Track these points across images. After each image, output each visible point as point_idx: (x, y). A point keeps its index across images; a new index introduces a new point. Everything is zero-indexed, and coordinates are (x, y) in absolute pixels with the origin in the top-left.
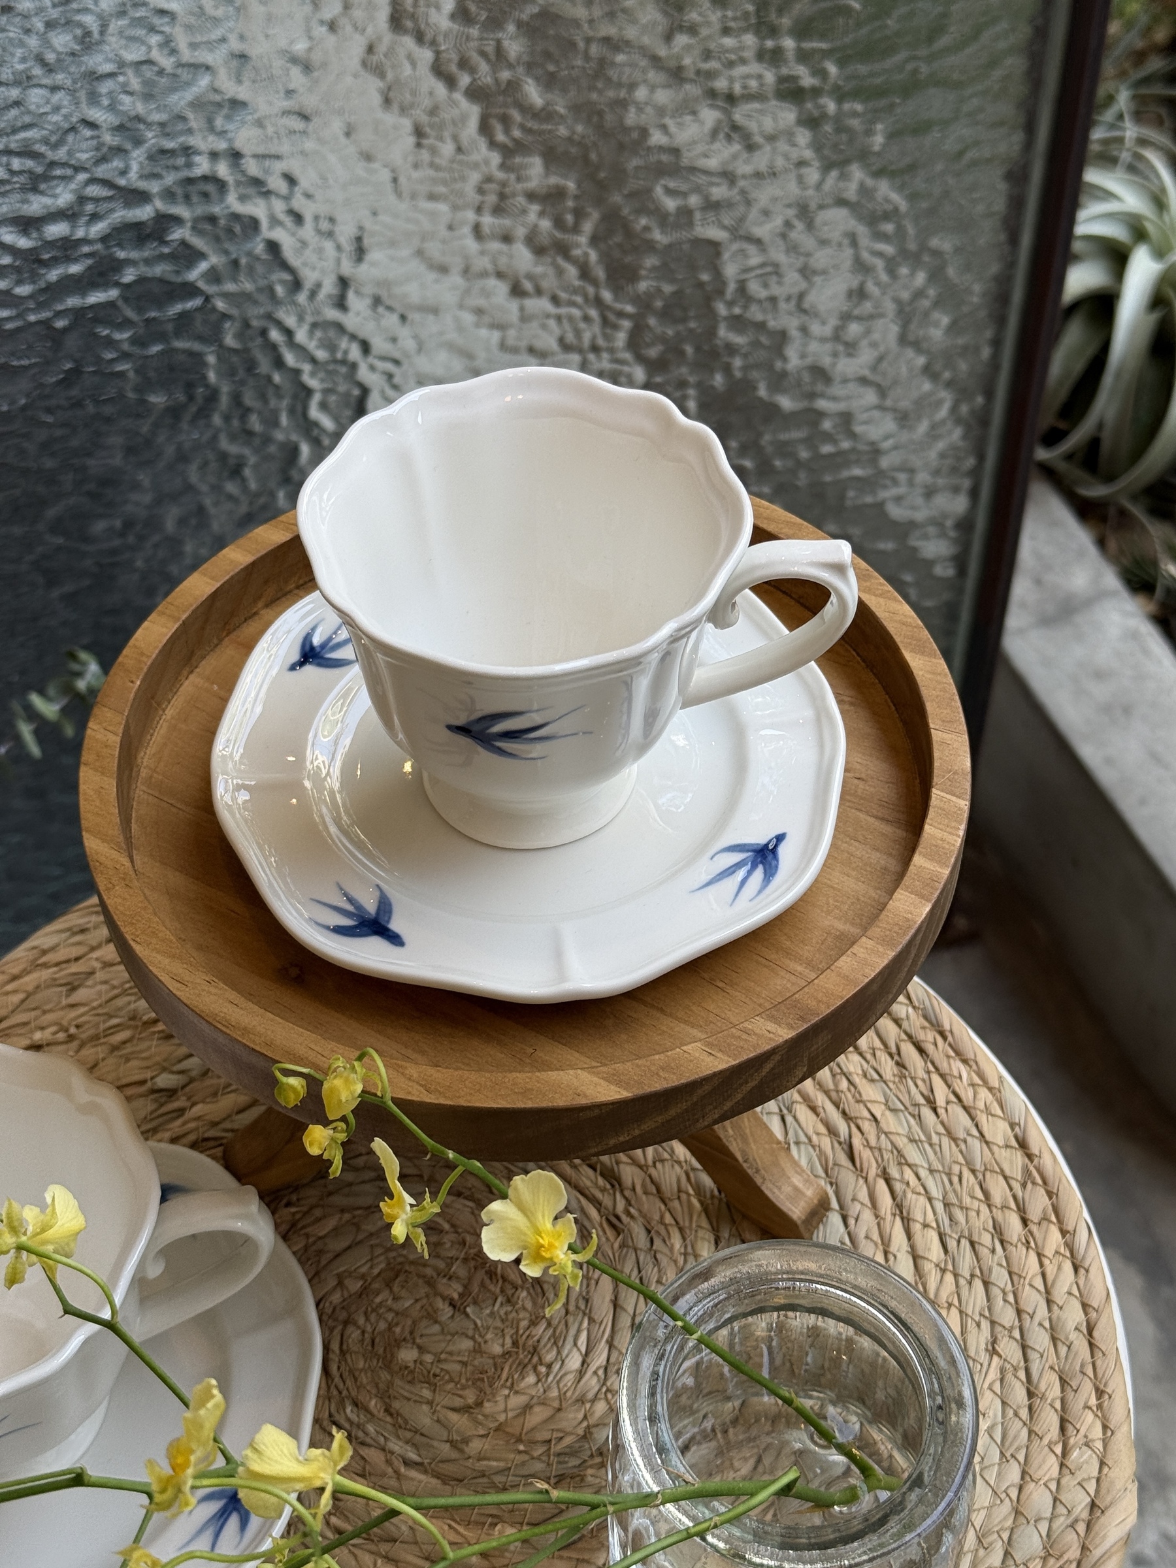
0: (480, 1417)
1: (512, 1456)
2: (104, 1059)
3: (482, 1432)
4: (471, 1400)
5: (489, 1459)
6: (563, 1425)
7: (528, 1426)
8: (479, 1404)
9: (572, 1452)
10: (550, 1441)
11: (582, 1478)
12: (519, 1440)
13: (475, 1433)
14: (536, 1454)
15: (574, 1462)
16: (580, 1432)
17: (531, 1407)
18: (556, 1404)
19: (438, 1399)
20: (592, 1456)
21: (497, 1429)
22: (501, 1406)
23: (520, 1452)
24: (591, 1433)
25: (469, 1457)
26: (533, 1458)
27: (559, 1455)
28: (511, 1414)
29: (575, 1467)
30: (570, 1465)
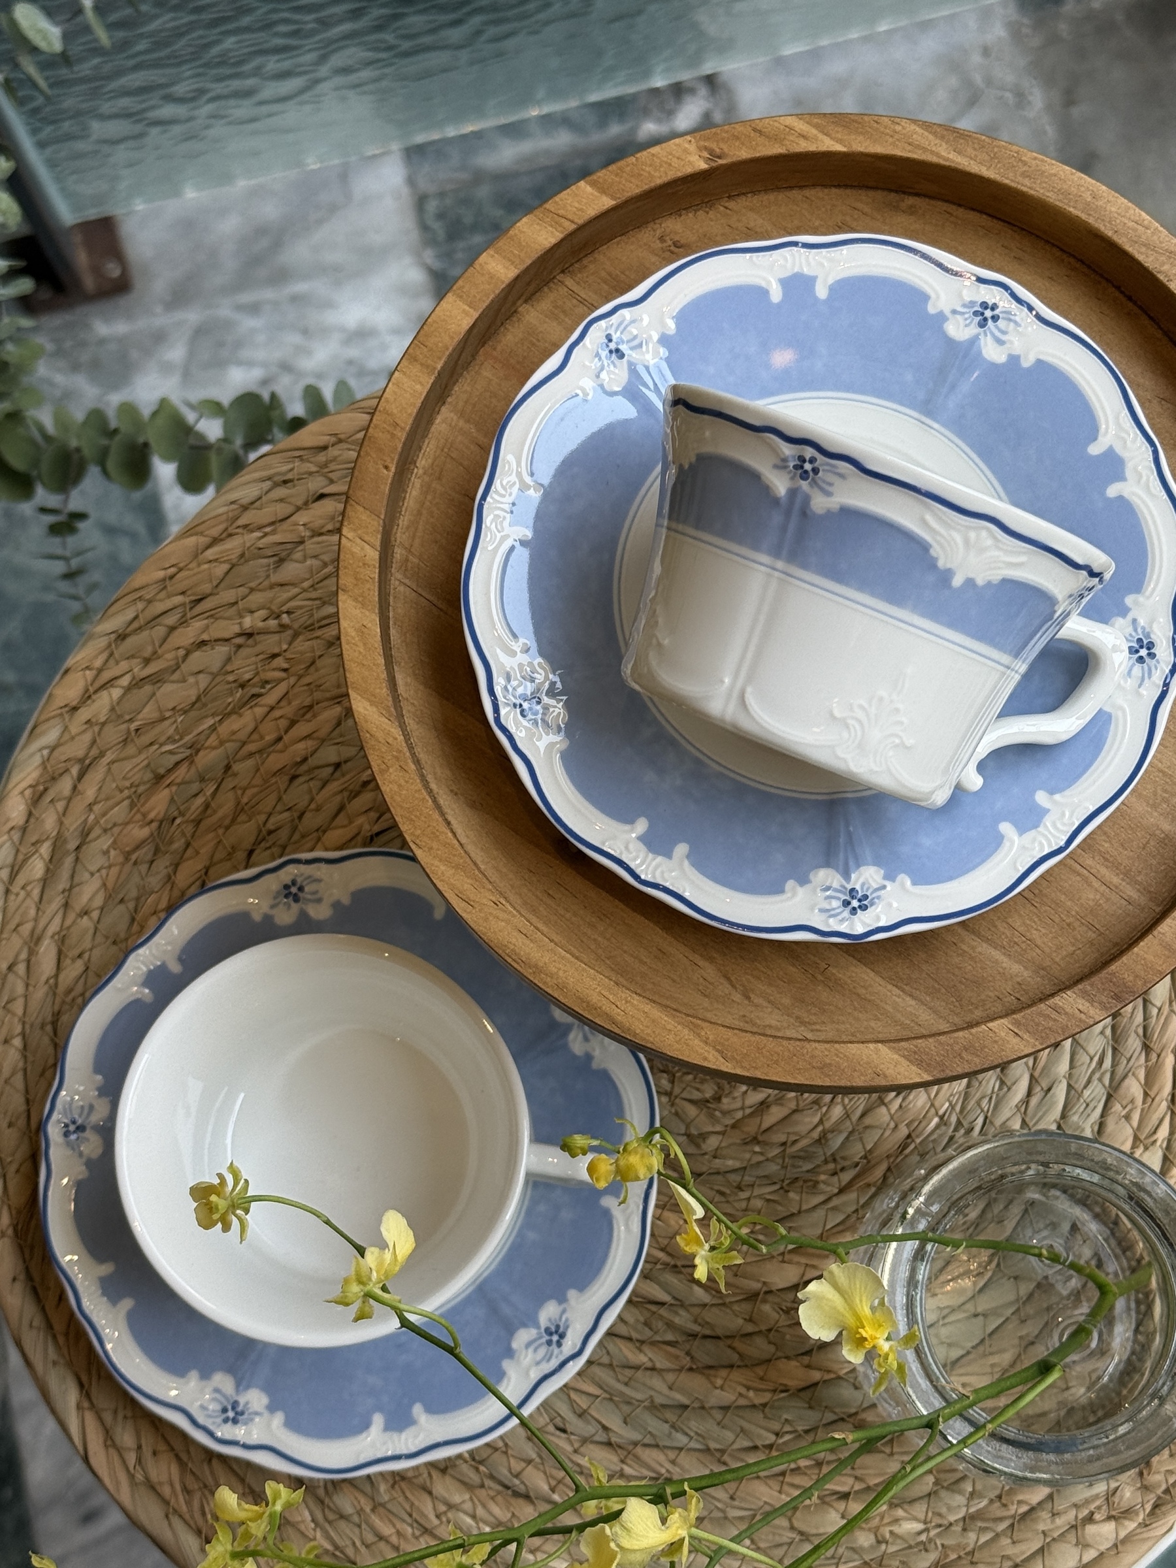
0: (717, 1113)
1: (747, 1156)
2: (320, 656)
3: (718, 1128)
4: (708, 1094)
5: (724, 1157)
6: (798, 1129)
7: (765, 1126)
8: (717, 1099)
9: (805, 1155)
10: (784, 1144)
11: (817, 1182)
12: (755, 1140)
13: (710, 1129)
14: (770, 1155)
15: (808, 1166)
16: (816, 1135)
17: (768, 1107)
18: (793, 1105)
19: (677, 1091)
20: (826, 1162)
21: (734, 1126)
22: (739, 1104)
23: (755, 1153)
24: (827, 1140)
25: (705, 1154)
26: (767, 1160)
27: (794, 1157)
28: (748, 1111)
29: (808, 1171)
30: (805, 1168)
